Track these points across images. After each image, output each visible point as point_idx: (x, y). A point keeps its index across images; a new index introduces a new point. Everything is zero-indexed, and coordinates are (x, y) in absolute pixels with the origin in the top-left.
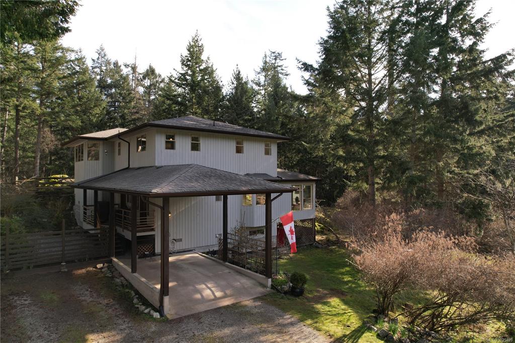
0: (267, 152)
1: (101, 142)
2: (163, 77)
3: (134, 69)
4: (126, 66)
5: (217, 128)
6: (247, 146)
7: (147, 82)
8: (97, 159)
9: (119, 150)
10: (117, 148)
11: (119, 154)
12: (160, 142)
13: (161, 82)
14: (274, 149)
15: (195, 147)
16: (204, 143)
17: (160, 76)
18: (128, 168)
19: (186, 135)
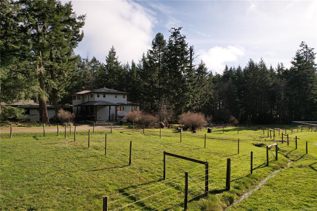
0: (124, 97)
1: (81, 95)
2: (100, 62)
3: (87, 60)
4: (84, 59)
5: (110, 92)
6: (118, 96)
7: (93, 65)
8: (80, 99)
9: (86, 97)
10: (85, 97)
11: (86, 98)
12: (96, 96)
13: (99, 64)
14: (126, 97)
15: (104, 97)
16: (106, 96)
17: (98, 62)
18: (88, 102)
19: (102, 94)
